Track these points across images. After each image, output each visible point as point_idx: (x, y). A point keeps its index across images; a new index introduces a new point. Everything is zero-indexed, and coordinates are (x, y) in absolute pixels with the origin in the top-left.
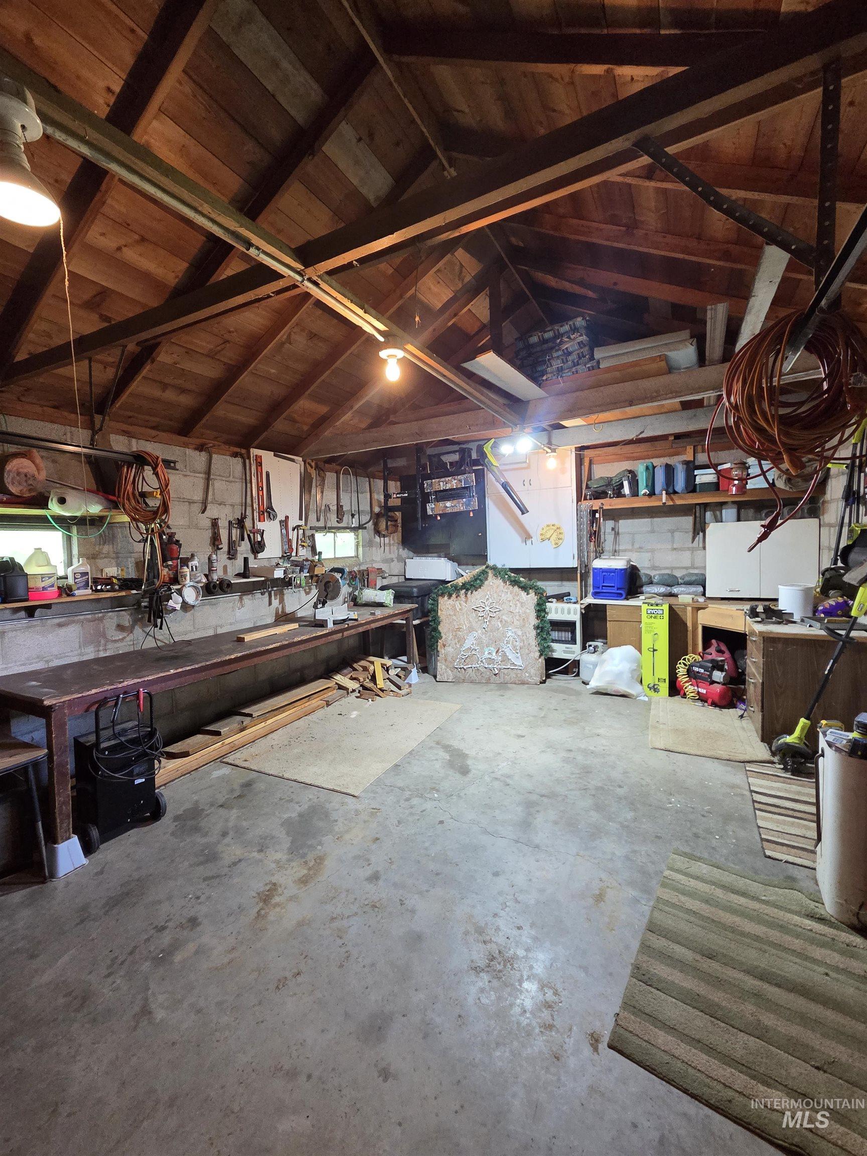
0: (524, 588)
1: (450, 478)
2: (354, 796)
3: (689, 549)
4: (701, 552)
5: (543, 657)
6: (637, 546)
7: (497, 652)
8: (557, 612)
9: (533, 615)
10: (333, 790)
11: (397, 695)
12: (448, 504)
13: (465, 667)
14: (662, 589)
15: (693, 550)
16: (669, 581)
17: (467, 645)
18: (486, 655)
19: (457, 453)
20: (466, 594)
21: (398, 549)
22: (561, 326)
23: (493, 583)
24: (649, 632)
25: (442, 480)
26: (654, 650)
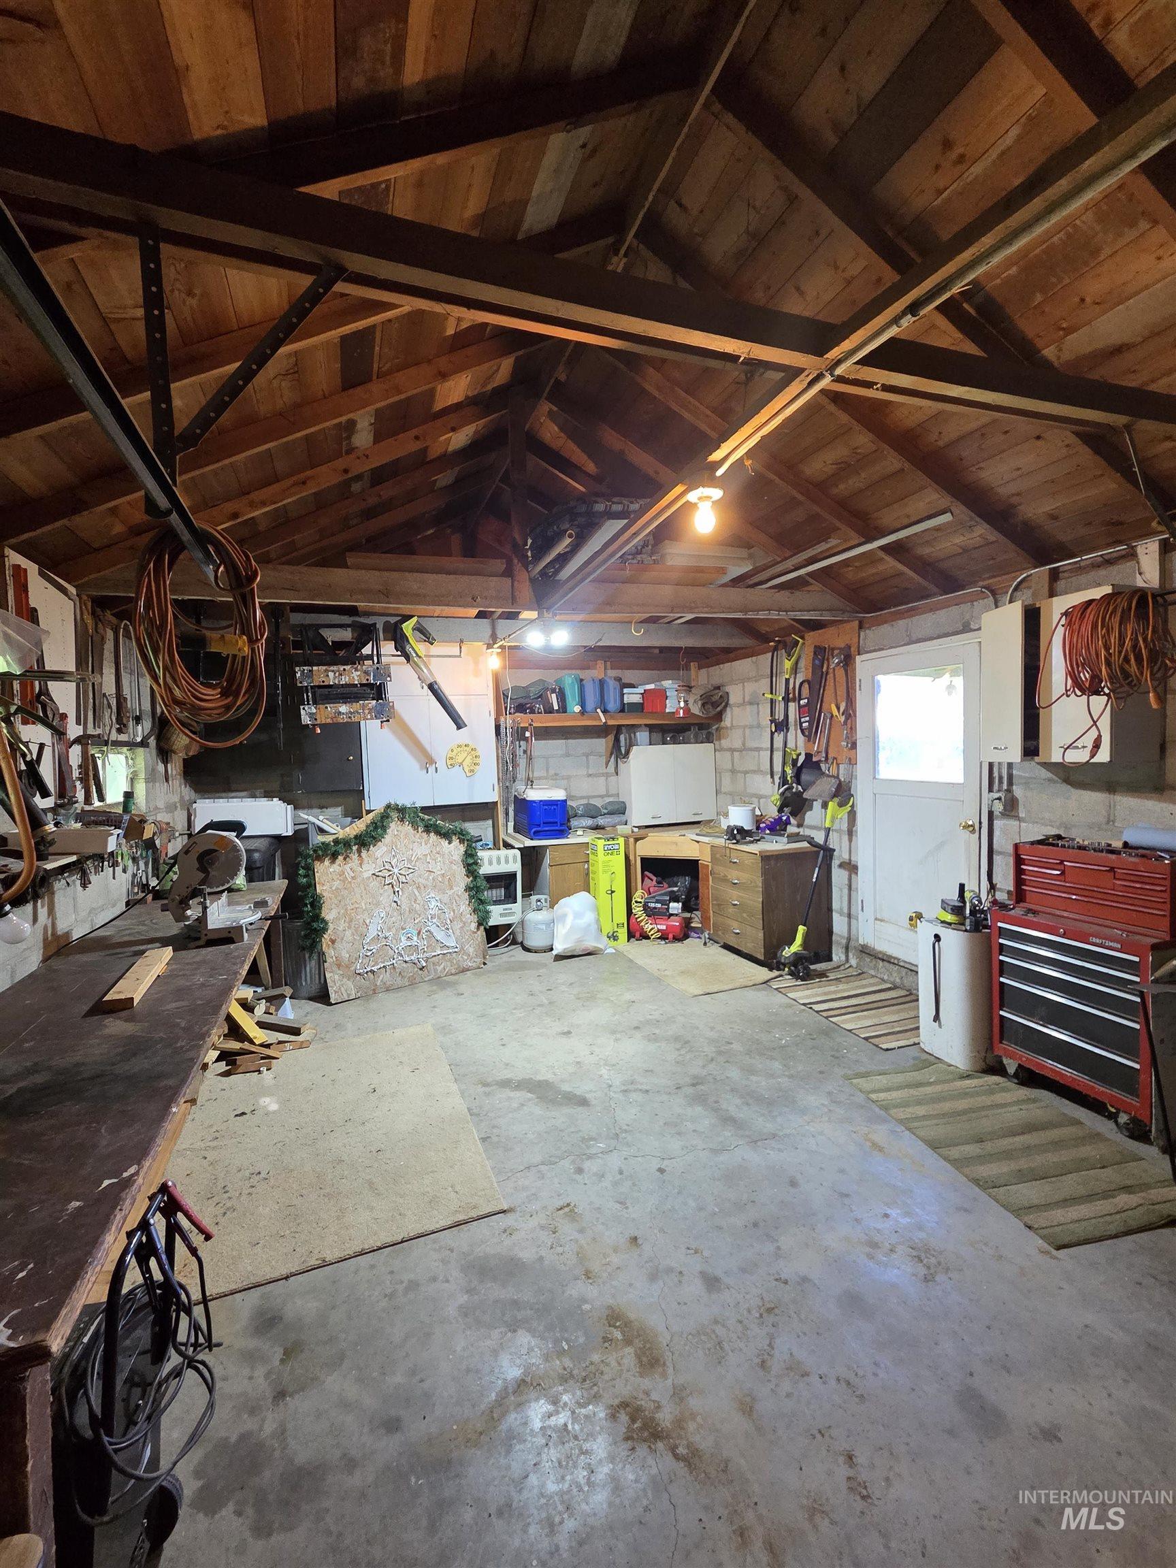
0: (446, 835)
1: (347, 667)
2: (504, 1212)
3: (603, 774)
4: (613, 778)
5: (482, 928)
6: (552, 772)
7: (419, 933)
8: (490, 863)
9: (460, 871)
10: (458, 1224)
11: (301, 1046)
12: (343, 708)
13: (375, 968)
14: (589, 822)
15: (607, 775)
16: (593, 813)
17: (372, 933)
18: (404, 942)
19: (349, 629)
20: (359, 852)
21: (180, 786)
22: (632, 503)
23: (397, 831)
24: (605, 872)
25: (332, 668)
26: (613, 892)
